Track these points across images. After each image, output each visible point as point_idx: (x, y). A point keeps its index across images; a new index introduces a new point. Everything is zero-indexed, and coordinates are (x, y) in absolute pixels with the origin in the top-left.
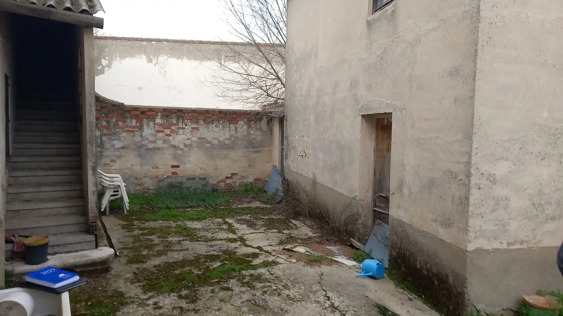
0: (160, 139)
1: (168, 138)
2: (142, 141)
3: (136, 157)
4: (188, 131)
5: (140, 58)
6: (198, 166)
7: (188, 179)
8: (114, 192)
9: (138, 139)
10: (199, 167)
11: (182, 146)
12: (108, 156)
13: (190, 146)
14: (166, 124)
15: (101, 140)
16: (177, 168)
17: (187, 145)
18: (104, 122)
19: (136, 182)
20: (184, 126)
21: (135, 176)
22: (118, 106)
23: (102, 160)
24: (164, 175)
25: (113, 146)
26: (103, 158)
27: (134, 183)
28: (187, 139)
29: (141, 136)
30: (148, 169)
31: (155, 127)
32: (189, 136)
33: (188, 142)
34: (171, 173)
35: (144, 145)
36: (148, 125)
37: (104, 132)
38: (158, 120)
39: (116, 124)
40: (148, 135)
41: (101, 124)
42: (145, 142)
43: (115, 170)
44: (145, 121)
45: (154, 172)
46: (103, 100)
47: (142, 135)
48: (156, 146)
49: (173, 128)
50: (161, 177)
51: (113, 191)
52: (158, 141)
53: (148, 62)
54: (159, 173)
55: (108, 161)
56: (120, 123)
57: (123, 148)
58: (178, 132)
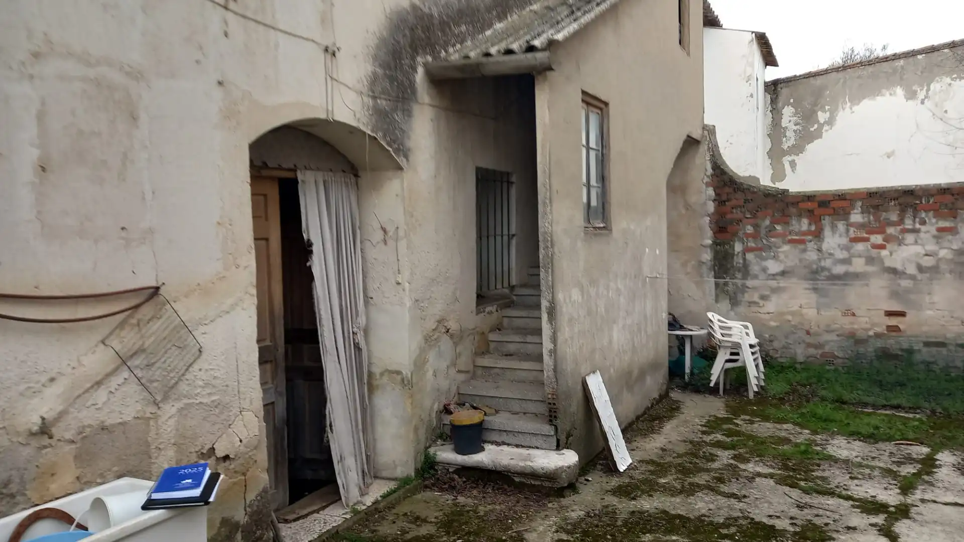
0: (860, 256)
1: (879, 253)
2: (820, 260)
3: (808, 291)
4: (928, 235)
5: (891, 94)
6: (955, 315)
7: (927, 344)
8: (732, 354)
9: (812, 256)
10: (957, 318)
11: (911, 270)
12: (755, 288)
13: (934, 270)
14: (875, 225)
15: (744, 259)
16: (900, 319)
17: (926, 267)
18: (749, 227)
19: (808, 339)
20: (918, 226)
21: (807, 327)
22: (774, 196)
23: (746, 295)
24: (867, 330)
25: (764, 270)
26: (747, 292)
27: (804, 341)
28: (926, 255)
29: (819, 250)
30: (833, 316)
31: (848, 231)
32: (931, 247)
33: (928, 262)
34: (885, 327)
35: (823, 269)
36: (834, 227)
37: (749, 244)
38: (856, 217)
39: (771, 231)
40: (834, 249)
41: (745, 230)
42: (827, 263)
43: (768, 313)
44: (826, 221)
45: (846, 323)
46: (748, 187)
47: (821, 248)
48: (851, 269)
49: (891, 230)
50: (861, 334)
51: (728, 353)
52: (855, 260)
53: (908, 99)
54: (856, 326)
55: (756, 298)
56: (778, 227)
57: (783, 273)
58: (903, 239)
